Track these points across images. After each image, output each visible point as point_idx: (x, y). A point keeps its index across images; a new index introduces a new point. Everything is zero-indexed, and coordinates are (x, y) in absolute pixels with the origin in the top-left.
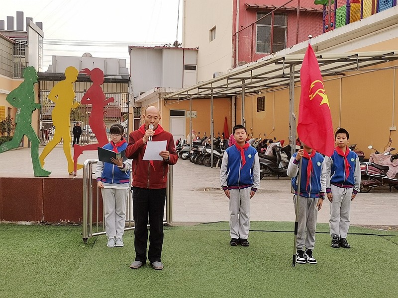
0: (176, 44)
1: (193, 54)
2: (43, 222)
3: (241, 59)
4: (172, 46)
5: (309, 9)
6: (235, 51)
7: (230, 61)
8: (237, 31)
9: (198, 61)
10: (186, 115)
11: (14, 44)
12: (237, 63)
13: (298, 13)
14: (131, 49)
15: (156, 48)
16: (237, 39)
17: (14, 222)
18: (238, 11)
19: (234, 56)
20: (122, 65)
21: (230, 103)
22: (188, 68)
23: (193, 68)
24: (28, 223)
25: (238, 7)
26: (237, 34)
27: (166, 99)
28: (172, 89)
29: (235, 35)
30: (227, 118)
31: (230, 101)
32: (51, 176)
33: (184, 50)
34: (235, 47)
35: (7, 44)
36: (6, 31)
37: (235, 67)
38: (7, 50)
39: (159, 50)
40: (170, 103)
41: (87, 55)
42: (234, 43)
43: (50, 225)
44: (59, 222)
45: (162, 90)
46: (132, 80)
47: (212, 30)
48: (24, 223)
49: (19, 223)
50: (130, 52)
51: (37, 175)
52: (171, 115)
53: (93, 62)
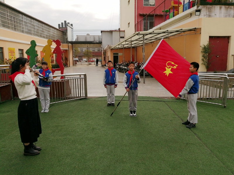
1: (123, 32)
5: (158, 14)
8: (136, 23)
9: (125, 35)
10: (119, 54)
11: (63, 32)
13: (154, 16)
14: (102, 32)
18: (136, 16)
20: (100, 37)
21: (134, 50)
22: (121, 37)
23: (123, 37)
25: (136, 15)
27: (112, 49)
29: (135, 25)
30: (133, 55)
33: (121, 31)
35: (61, 32)
36: (61, 28)
38: (61, 34)
39: (111, 32)
41: (88, 35)
45: (110, 46)
46: (103, 42)
47: (128, 24)
52: (113, 55)
53: (90, 37)
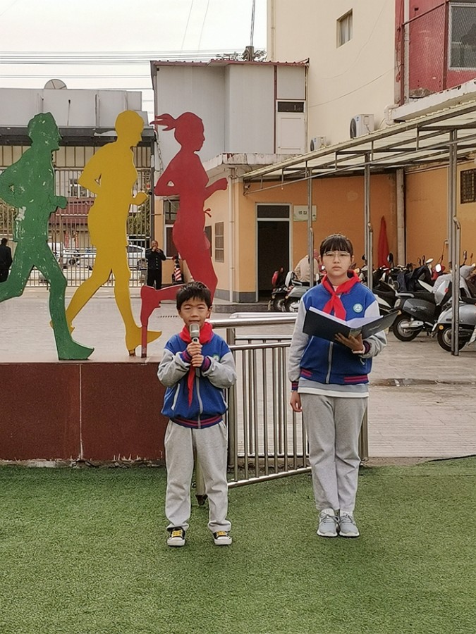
0: (249, 53)
1: (298, 75)
2: (81, 462)
3: (415, 83)
4: (240, 58)
6: (403, 65)
7: (389, 88)
8: (407, 19)
9: (308, 91)
10: (294, 215)
12: (407, 94)
14: (156, 67)
15: (214, 64)
16: (407, 38)
17: (19, 462)
19: (400, 77)
20: (132, 104)
21: (392, 185)
22: (286, 107)
23: (297, 107)
24: (50, 464)
26: (407, 26)
27: (247, 181)
28: (262, 155)
29: (400, 30)
30: (386, 220)
31: (392, 180)
32: (93, 358)
33: (276, 66)
34: (403, 57)
37: (401, 101)
40: (259, 188)
41: (56, 85)
42: (400, 47)
43: (96, 467)
44: (117, 460)
45: (239, 160)
46: (160, 137)
47: (342, 20)
48: (40, 464)
49: (31, 463)
50: (154, 75)
51: (65, 355)
52: (258, 217)
53: (69, 101)
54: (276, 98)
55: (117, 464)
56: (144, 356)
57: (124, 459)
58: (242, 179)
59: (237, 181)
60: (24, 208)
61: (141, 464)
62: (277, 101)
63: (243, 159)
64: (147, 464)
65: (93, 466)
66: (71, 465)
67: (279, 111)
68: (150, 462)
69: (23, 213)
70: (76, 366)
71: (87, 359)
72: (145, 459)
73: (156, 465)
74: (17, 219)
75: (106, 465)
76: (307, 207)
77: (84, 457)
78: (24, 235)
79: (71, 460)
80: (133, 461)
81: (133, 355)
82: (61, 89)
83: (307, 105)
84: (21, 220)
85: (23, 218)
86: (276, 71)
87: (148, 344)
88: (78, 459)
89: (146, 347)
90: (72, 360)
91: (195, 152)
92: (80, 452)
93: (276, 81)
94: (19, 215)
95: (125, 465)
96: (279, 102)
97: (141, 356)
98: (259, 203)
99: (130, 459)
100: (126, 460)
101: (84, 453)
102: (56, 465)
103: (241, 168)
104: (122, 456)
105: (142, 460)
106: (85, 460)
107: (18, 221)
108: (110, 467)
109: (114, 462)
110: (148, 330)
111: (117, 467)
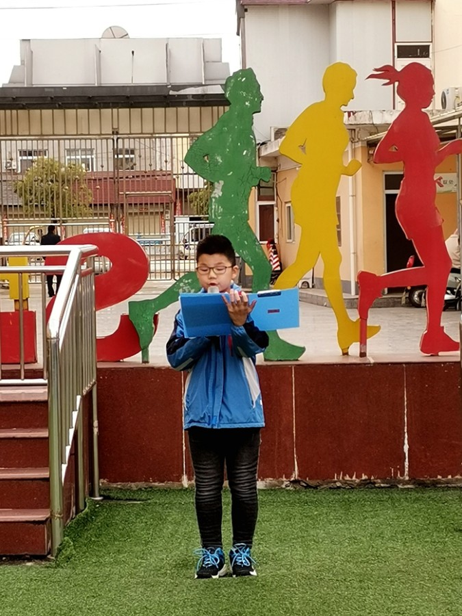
1: (424, 11)
2: (295, 481)
9: (435, 30)
14: (244, 7)
20: (211, 54)
23: (421, 51)
27: (372, 145)
33: (394, 2)
41: (116, 33)
43: (316, 487)
44: (339, 479)
45: (362, 119)
50: (241, 17)
51: (272, 355)
52: (386, 189)
53: (133, 52)
54: (394, 41)
55: (338, 484)
56: (363, 355)
57: (347, 478)
58: (366, 142)
59: (359, 145)
60: (222, 182)
61: (368, 484)
62: (396, 45)
63: (367, 117)
64: (374, 483)
65: (311, 487)
66: (284, 486)
67: (398, 57)
68: (379, 481)
69: (221, 188)
70: (288, 368)
71: (297, 360)
72: (372, 478)
73: (385, 485)
74: (213, 195)
75: (325, 486)
76: (455, 174)
77: (299, 476)
78: (223, 214)
79: (284, 479)
80: (357, 481)
81: (346, 354)
82: (122, 37)
83: (433, 48)
84: (217, 196)
85: (221, 194)
86: (394, 8)
87: (368, 340)
88: (292, 479)
89: (365, 344)
90: (280, 360)
91: (423, 110)
92: (294, 470)
93: (394, 20)
94: (216, 191)
95: (349, 484)
96: (398, 46)
97: (358, 355)
98: (387, 171)
99: (354, 478)
100: (350, 479)
101: (299, 472)
102: (266, 486)
103: (364, 129)
104: (344, 475)
105: (369, 479)
106: (300, 479)
107: (215, 198)
108: (330, 488)
109: (335, 482)
110: (368, 325)
111: (339, 488)
